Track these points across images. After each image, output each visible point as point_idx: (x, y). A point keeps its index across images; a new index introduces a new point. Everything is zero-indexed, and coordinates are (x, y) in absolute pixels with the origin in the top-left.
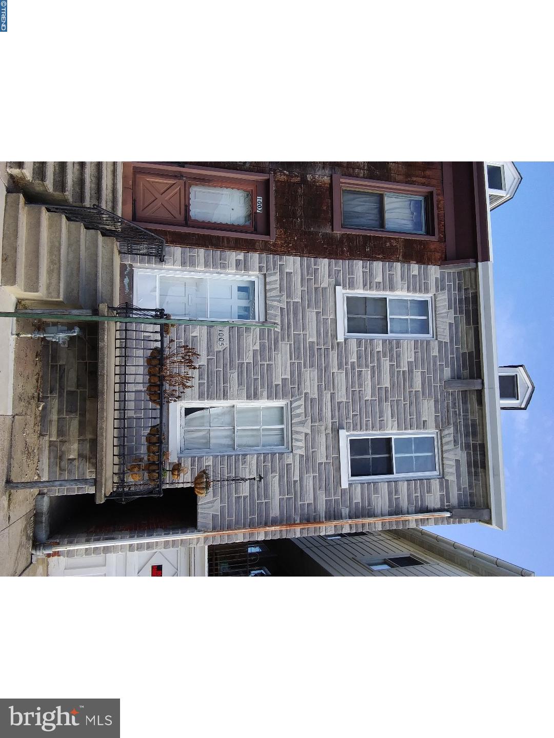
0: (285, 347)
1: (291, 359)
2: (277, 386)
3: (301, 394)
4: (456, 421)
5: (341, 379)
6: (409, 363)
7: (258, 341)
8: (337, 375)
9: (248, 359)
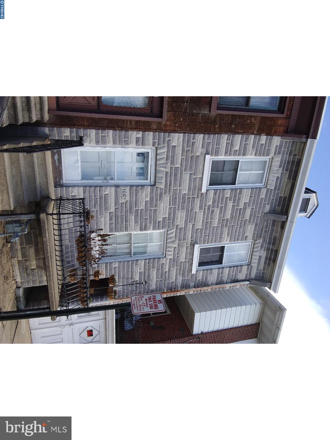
0: (166, 198)
1: (170, 205)
2: (159, 222)
3: (174, 225)
4: (265, 236)
5: (200, 216)
6: (245, 204)
7: (149, 195)
8: (198, 213)
9: (142, 207)
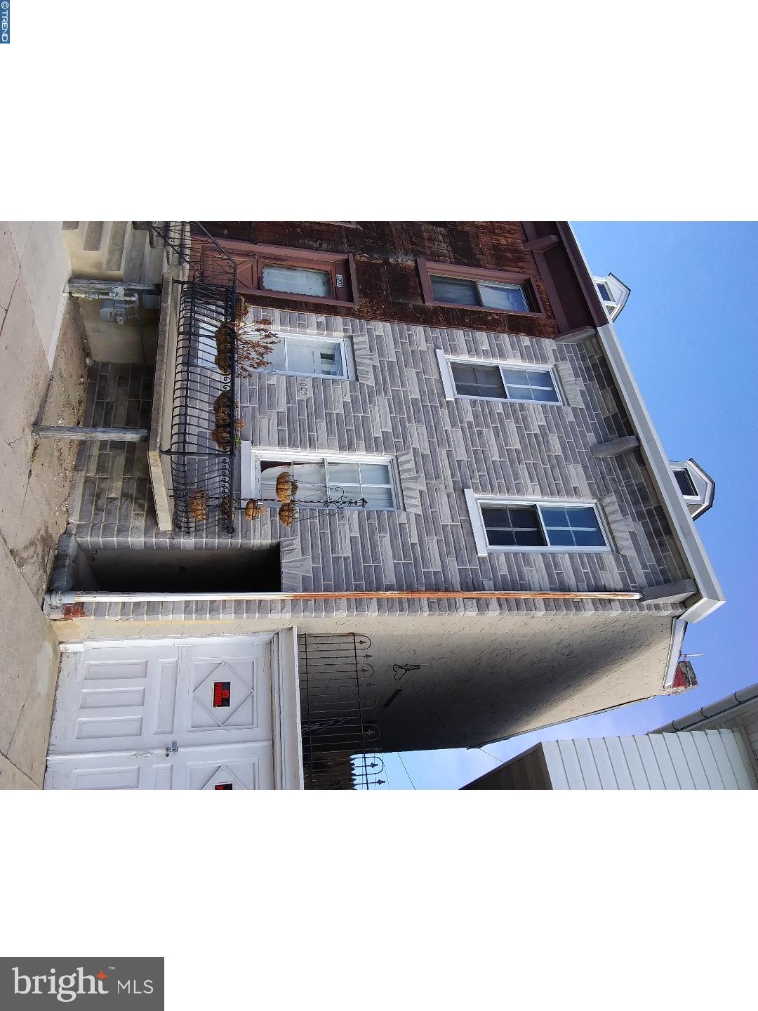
0: (382, 402)
1: (391, 413)
2: (376, 438)
3: (409, 448)
4: (617, 489)
5: (457, 436)
6: (541, 427)
7: (349, 394)
8: (452, 433)
9: (338, 409)
